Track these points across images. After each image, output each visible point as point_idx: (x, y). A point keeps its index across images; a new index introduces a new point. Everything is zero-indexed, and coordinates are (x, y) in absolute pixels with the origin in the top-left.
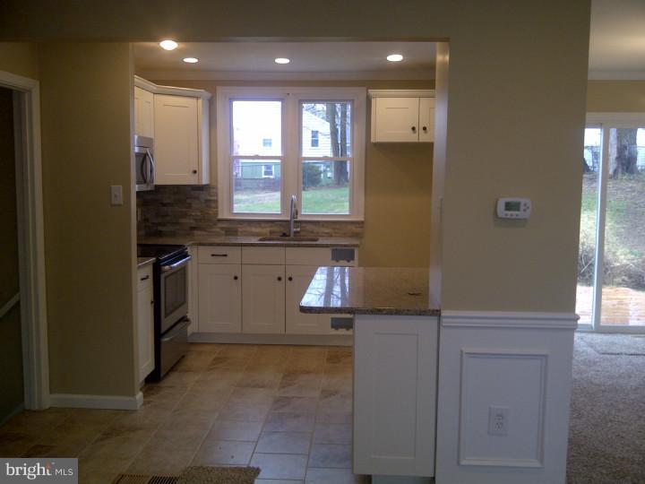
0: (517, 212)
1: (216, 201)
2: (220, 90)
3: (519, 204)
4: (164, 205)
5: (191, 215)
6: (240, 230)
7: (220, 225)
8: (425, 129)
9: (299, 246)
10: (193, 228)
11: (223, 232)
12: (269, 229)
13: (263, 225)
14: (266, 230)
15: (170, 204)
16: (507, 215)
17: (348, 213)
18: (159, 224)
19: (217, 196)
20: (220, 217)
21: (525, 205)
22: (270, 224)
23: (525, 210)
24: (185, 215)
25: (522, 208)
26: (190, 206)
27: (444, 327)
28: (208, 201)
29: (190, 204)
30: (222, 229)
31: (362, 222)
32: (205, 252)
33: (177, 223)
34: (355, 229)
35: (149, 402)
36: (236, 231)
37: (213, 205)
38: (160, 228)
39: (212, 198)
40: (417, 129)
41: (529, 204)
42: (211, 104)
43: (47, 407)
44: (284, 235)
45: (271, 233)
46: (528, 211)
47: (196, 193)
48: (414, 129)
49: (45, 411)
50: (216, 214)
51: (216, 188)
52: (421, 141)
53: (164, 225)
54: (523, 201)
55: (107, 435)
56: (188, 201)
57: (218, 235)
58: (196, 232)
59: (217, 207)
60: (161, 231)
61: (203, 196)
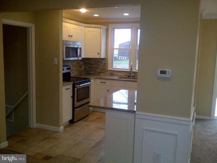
0: (165, 75)
1: (107, 64)
2: (110, 25)
3: (166, 71)
4: (92, 64)
5: (99, 68)
6: (115, 74)
7: (108, 72)
9: (129, 81)
10: (100, 73)
11: (109, 74)
12: (124, 74)
13: (122, 73)
14: (123, 74)
15: (93, 64)
16: (161, 76)
18: (89, 71)
19: (108, 62)
20: (108, 69)
21: (169, 72)
22: (124, 73)
23: (168, 74)
24: (97, 68)
25: (167, 73)
26: (99, 65)
27: (137, 118)
28: (105, 64)
29: (99, 64)
30: (109, 73)
32: (99, 81)
33: (95, 71)
35: (66, 130)
36: (113, 74)
37: (106, 65)
38: (90, 72)
39: (106, 63)
41: (170, 72)
42: (107, 30)
43: (35, 127)
44: (129, 77)
45: (125, 75)
46: (170, 75)
47: (101, 61)
49: (34, 128)
50: (107, 68)
51: (107, 59)
53: (91, 71)
54: (167, 70)
55: (45, 139)
56: (99, 63)
57: (108, 75)
58: (101, 74)
59: (108, 66)
60: (90, 73)
61: (104, 62)
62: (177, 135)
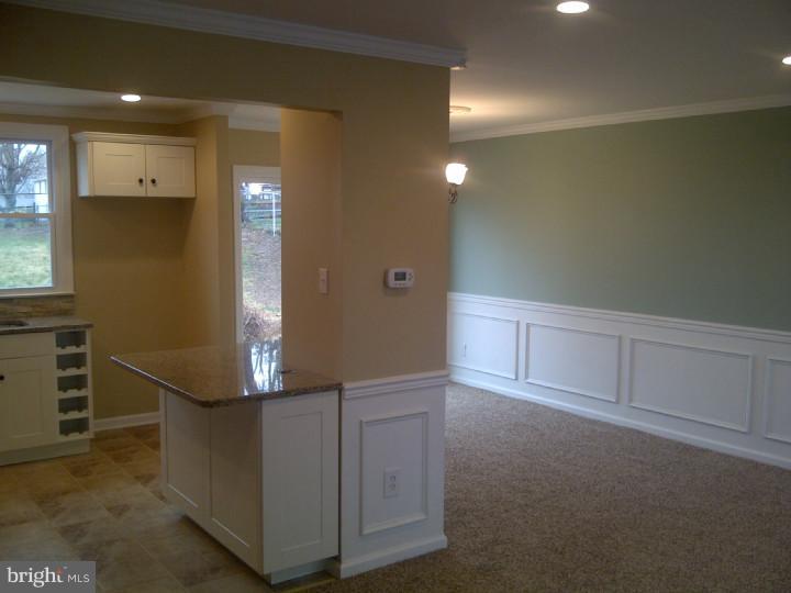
0: (404, 282)
3: (405, 274)
8: (153, 181)
16: (396, 284)
17: (50, 285)
23: (410, 279)
25: (408, 277)
27: (345, 400)
31: (71, 296)
34: (64, 305)
40: (149, 182)
41: (412, 274)
46: (413, 280)
48: (141, 181)
52: (149, 195)
54: (408, 271)
62: (426, 413)
